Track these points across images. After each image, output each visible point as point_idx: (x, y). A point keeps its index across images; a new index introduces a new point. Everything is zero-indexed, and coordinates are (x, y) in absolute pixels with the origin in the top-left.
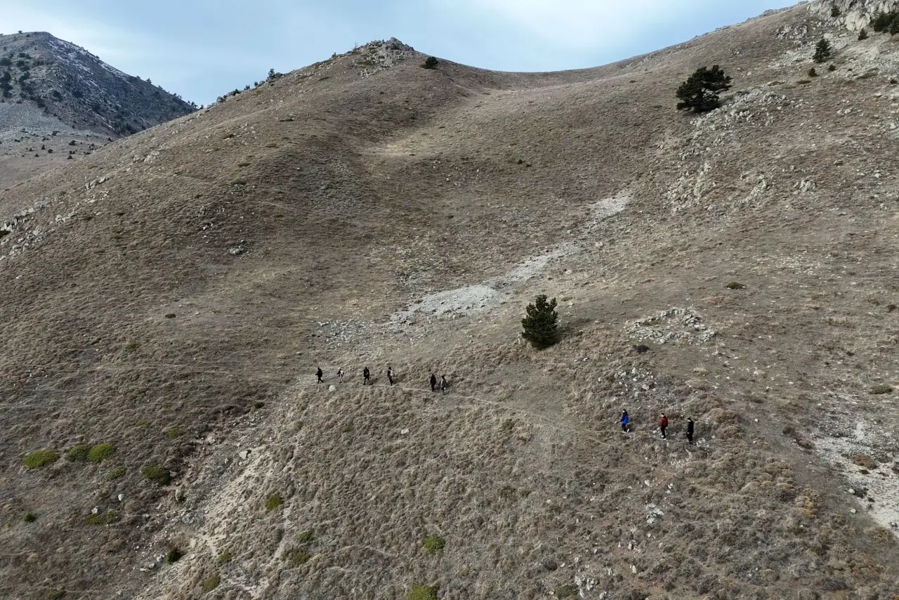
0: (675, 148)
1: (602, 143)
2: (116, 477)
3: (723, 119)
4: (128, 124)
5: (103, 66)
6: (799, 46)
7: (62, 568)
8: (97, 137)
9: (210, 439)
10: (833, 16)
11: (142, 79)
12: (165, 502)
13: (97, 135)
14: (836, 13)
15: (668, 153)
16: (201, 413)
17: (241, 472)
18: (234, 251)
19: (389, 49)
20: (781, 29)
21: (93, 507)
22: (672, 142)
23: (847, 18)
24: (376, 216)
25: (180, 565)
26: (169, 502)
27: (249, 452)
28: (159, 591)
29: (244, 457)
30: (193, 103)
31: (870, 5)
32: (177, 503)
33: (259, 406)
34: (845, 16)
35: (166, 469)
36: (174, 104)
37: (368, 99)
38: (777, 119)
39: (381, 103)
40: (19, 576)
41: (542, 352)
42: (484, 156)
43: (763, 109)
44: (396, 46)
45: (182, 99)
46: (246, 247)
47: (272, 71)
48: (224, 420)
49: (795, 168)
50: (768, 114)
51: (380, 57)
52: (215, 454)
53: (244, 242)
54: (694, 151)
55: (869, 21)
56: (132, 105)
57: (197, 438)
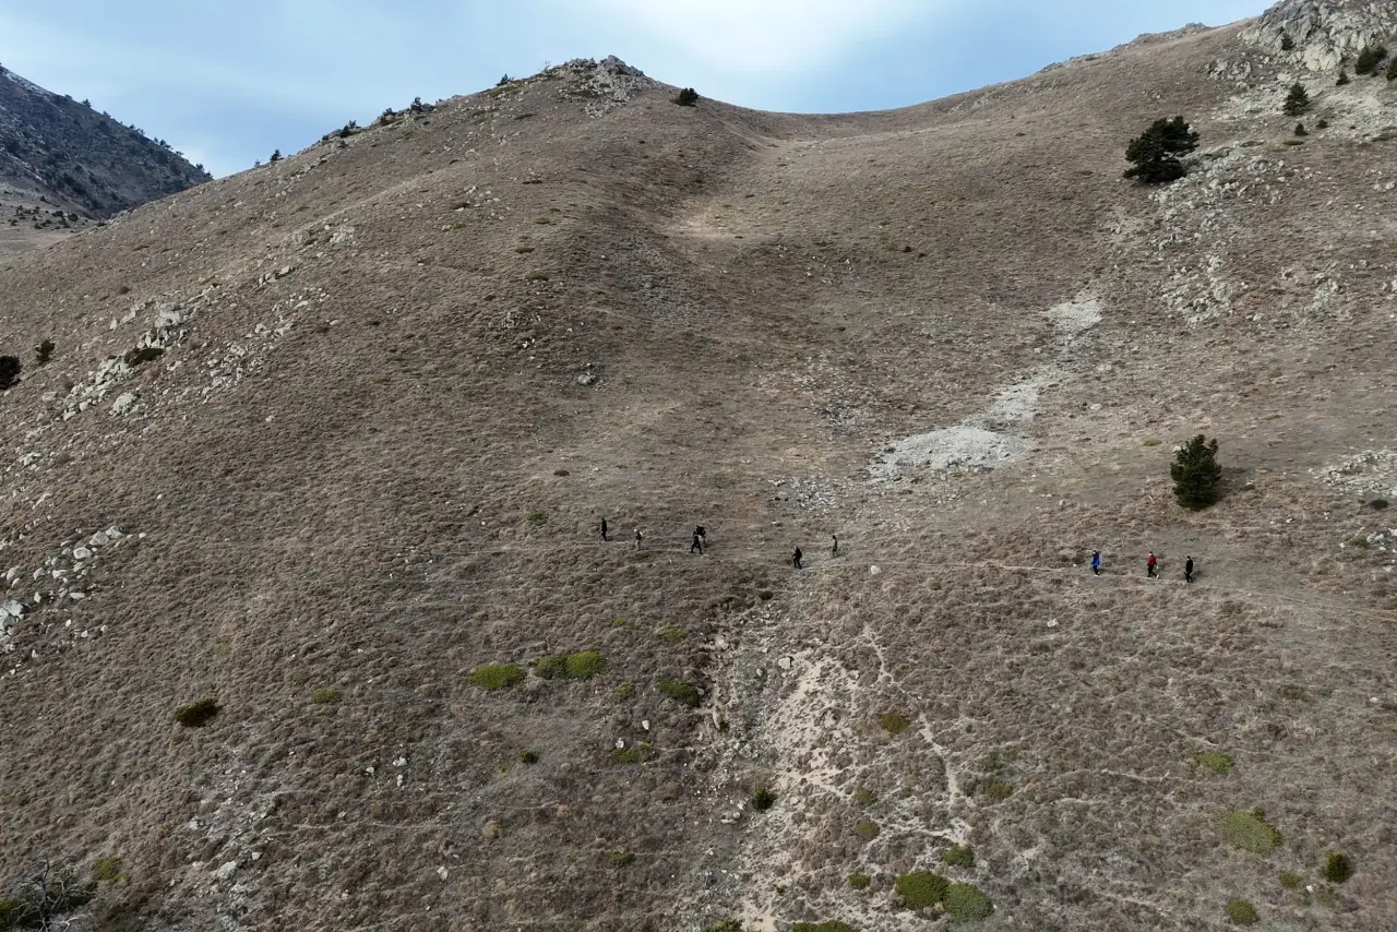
0: (1141, 233)
1: (1022, 223)
2: (626, 698)
3: (1201, 193)
4: (65, 174)
5: (8, 75)
6: (1245, 90)
7: (611, 822)
8: (22, 195)
9: (720, 642)
10: (1284, 48)
11: (74, 99)
12: (704, 731)
13: (22, 191)
14: (1288, 45)
15: (1132, 239)
16: (694, 607)
17: (793, 687)
18: (584, 380)
19: (613, 74)
20: (1213, 65)
21: (615, 741)
22: (1133, 224)
23: (1307, 53)
24: (736, 328)
25: (777, 812)
26: (709, 731)
27: (792, 659)
28: (771, 848)
29: (787, 667)
30: (162, 142)
31: (1338, 36)
32: (720, 731)
33: (766, 597)
34: (1302, 50)
35: (690, 685)
36: (133, 142)
37: (626, 151)
38: (1286, 196)
39: (647, 157)
40: (556, 836)
41: (1202, 513)
42: (847, 240)
43: (1257, 179)
44: (619, 69)
45: (146, 136)
46: (598, 372)
47: (417, 100)
48: (726, 617)
49: (1368, 264)
50: (1268, 187)
51: (603, 86)
52: (736, 662)
53: (591, 366)
54: (1174, 238)
55: (1340, 59)
56: (63, 143)
57: (705, 643)
